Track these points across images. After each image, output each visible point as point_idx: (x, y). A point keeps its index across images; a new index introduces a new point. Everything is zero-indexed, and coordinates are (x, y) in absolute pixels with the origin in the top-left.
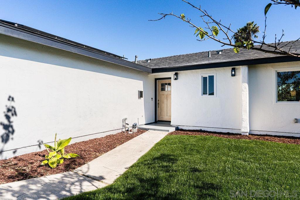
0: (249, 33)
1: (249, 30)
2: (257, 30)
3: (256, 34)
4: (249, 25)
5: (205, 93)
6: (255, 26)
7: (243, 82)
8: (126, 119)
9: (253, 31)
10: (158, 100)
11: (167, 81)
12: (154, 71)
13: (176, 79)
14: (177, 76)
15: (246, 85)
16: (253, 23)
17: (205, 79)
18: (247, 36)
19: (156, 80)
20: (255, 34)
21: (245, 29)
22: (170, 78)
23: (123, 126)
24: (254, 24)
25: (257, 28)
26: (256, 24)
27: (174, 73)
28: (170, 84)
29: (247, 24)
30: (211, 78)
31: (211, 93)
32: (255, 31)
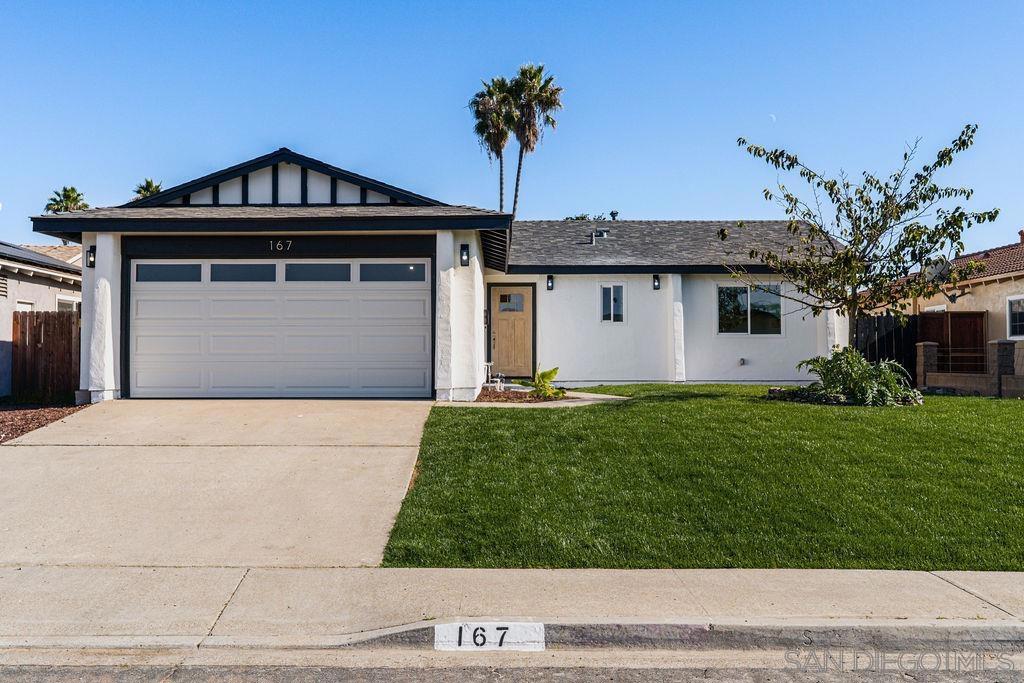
0: (529, 105)
1: (529, 95)
2: (555, 101)
3: (551, 113)
4: (528, 75)
5: (606, 317)
6: (547, 82)
7: (675, 300)
9: (541, 102)
11: (515, 291)
13: (550, 289)
14: (552, 283)
15: (680, 306)
16: (540, 70)
17: (606, 292)
18: (523, 115)
19: (490, 285)
20: (548, 112)
21: (515, 90)
22: (534, 285)
24: (544, 76)
25: (554, 94)
26: (551, 79)
29: (524, 73)
30: (618, 290)
31: (618, 318)
32: (549, 102)
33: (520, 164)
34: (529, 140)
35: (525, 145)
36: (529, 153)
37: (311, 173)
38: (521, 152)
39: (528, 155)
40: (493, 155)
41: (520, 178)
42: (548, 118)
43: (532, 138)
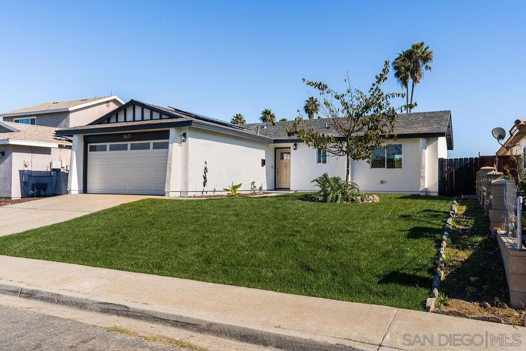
0: (417, 62)
1: (416, 57)
2: (429, 58)
3: (428, 64)
4: (416, 47)
5: (319, 162)
6: (425, 50)
8: (254, 182)
9: (422, 59)
10: (278, 169)
11: (287, 150)
12: (276, 141)
13: (295, 149)
14: (296, 147)
16: (422, 44)
18: (414, 66)
19: (276, 149)
21: (409, 55)
22: (290, 148)
23: (252, 188)
24: (425, 46)
25: (429, 54)
26: (427, 48)
27: (293, 144)
28: (289, 153)
29: (413, 47)
31: (325, 162)
32: (426, 59)
33: (413, 90)
34: (416, 78)
35: (415, 80)
36: (417, 84)
37: (145, 110)
38: (413, 84)
39: (417, 86)
40: (404, 86)
41: (413, 96)
42: (427, 66)
43: (418, 77)
